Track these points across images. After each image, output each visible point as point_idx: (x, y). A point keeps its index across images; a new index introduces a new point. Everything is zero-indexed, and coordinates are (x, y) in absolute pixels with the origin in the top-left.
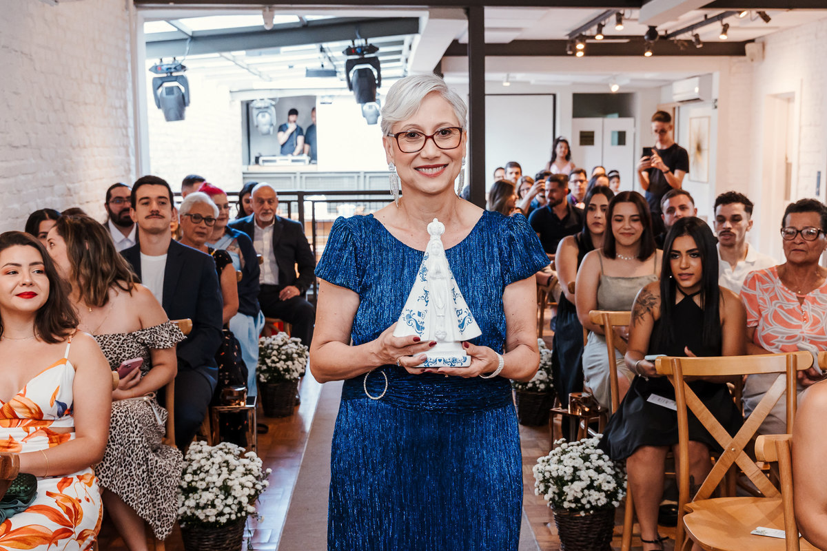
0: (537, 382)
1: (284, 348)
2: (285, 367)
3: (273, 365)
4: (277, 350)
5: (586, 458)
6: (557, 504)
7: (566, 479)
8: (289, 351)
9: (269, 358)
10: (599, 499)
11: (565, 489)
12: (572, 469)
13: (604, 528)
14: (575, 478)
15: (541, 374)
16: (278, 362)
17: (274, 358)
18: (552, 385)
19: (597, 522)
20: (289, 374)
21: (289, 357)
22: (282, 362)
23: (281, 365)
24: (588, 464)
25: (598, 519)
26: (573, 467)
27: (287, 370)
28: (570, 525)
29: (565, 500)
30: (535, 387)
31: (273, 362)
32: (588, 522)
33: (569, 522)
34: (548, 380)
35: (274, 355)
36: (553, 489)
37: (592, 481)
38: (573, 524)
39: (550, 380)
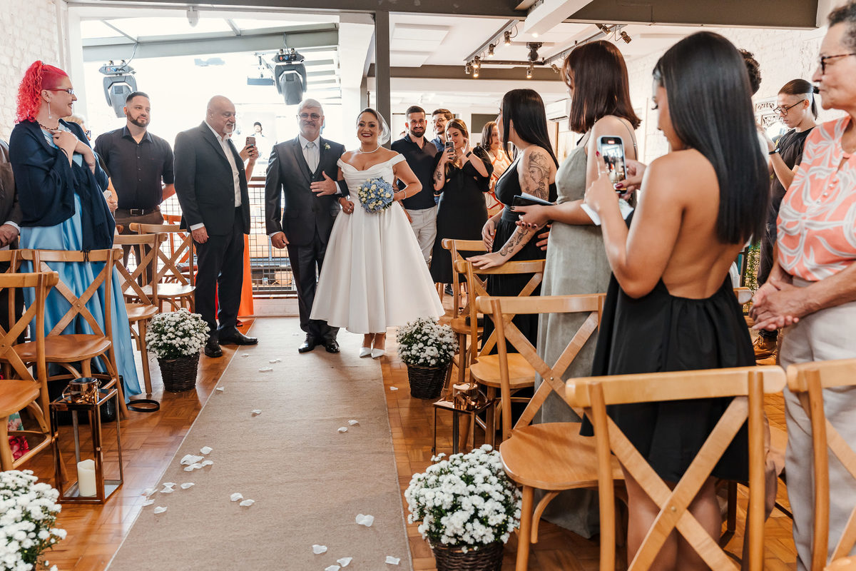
0: (428, 358)
1: (182, 324)
2: (181, 343)
3: (169, 342)
4: (174, 326)
5: (469, 480)
6: (434, 536)
7: (444, 508)
8: (186, 327)
9: (166, 334)
10: (484, 535)
11: (444, 520)
12: (452, 496)
13: (491, 563)
14: (455, 507)
15: (432, 350)
16: (174, 339)
17: (170, 335)
18: (443, 361)
19: (483, 558)
20: (186, 350)
21: (186, 334)
22: (178, 339)
23: (177, 342)
24: (471, 488)
25: (484, 554)
26: (454, 494)
27: (184, 347)
28: (450, 561)
29: (443, 533)
30: (426, 363)
31: (170, 339)
32: (471, 559)
33: (448, 557)
34: (439, 356)
35: (171, 332)
36: (429, 518)
37: (477, 510)
38: (453, 560)
39: (441, 355)
